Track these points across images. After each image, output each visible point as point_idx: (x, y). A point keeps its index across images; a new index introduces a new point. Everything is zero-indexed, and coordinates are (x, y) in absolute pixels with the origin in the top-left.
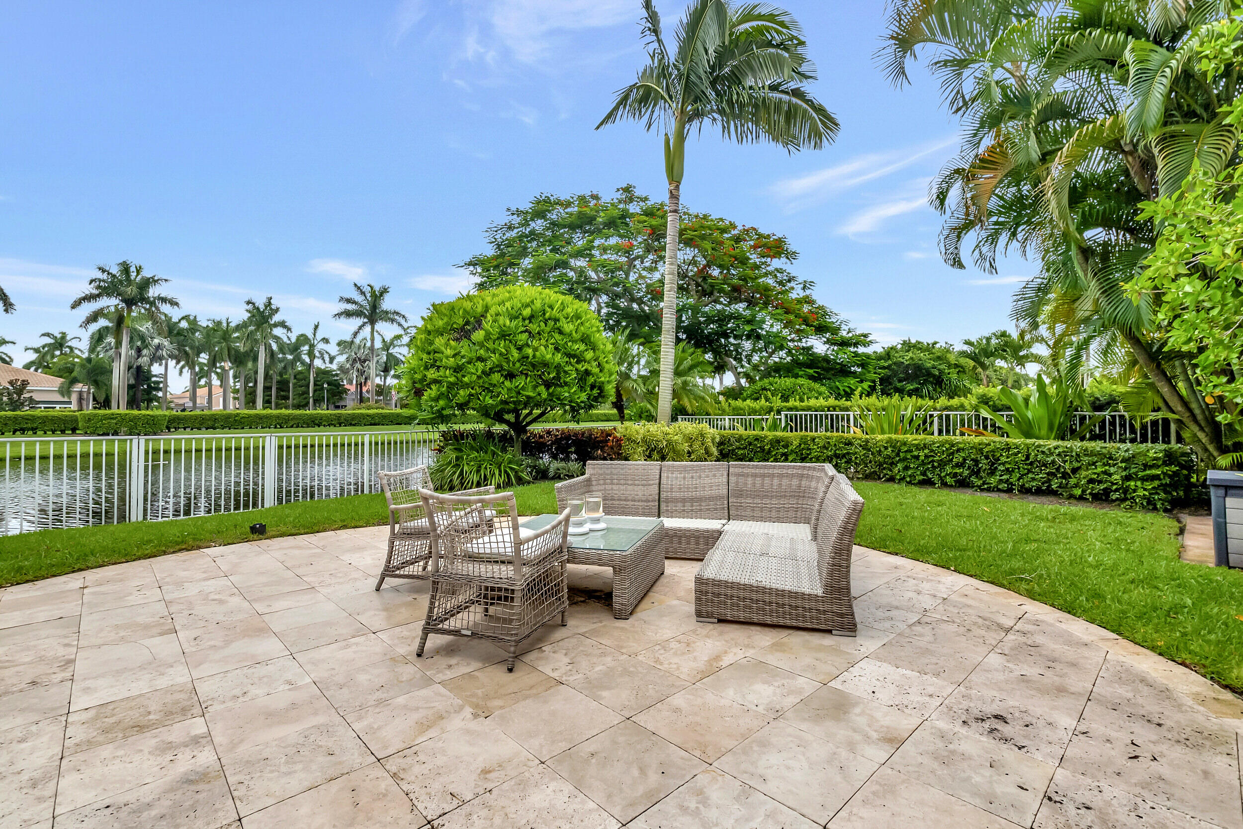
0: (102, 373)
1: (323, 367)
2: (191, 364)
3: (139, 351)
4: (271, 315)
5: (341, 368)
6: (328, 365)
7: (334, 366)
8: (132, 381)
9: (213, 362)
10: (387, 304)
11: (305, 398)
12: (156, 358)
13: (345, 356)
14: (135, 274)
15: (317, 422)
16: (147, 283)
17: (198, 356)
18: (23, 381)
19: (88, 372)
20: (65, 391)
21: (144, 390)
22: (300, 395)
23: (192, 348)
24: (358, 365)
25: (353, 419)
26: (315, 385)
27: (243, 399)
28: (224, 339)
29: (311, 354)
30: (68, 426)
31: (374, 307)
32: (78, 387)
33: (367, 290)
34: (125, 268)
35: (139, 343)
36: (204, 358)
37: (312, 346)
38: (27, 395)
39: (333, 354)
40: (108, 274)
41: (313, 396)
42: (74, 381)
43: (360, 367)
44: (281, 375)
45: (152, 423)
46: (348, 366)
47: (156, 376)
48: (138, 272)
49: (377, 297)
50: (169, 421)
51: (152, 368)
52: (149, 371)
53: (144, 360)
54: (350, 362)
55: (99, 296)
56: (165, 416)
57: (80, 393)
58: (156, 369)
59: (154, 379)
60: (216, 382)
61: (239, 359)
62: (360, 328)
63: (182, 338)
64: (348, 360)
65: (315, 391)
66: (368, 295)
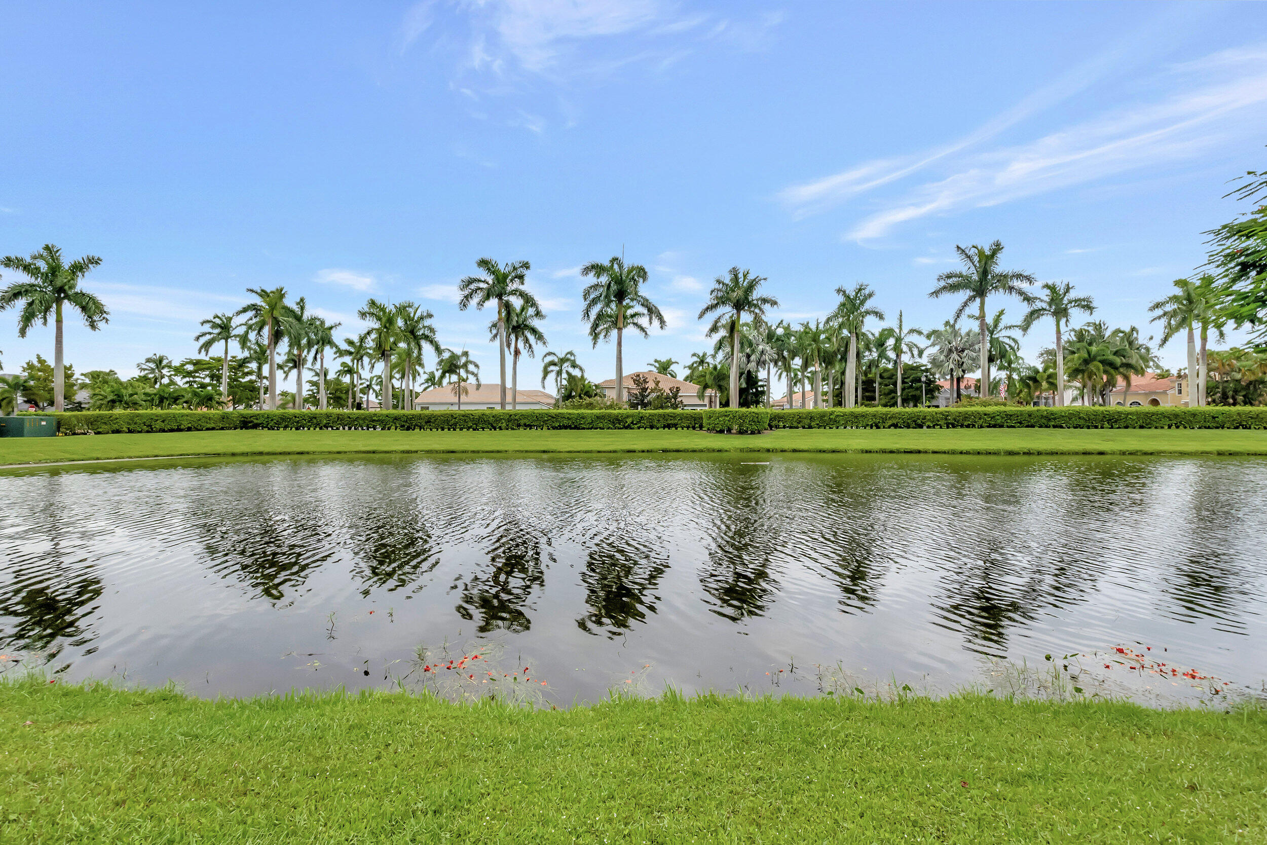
0: (723, 379)
1: (910, 363)
2: (788, 368)
3: (748, 356)
4: (862, 303)
5: (934, 361)
6: (918, 360)
7: (924, 361)
8: (744, 385)
9: (806, 365)
10: (1002, 265)
11: (893, 398)
12: (761, 363)
13: (937, 348)
14: (742, 279)
15: (919, 422)
16: (751, 287)
17: (793, 359)
18: (677, 388)
19: (714, 378)
20: (701, 396)
21: (753, 393)
22: (886, 395)
23: (789, 351)
24: (954, 356)
25: (965, 418)
26: (903, 382)
27: (831, 400)
28: (814, 340)
29: (897, 349)
30: (695, 423)
31: (985, 273)
32: (709, 392)
33: (973, 252)
34: (735, 273)
35: (748, 350)
36: (797, 362)
37: (899, 340)
38: (679, 399)
39: (922, 346)
40: (723, 284)
41: (902, 395)
42: (706, 387)
43: (957, 358)
44: (866, 374)
45: (756, 420)
46: (942, 357)
47: (761, 380)
48: (745, 276)
49: (987, 259)
50: (771, 420)
51: (759, 374)
52: (756, 377)
53: (752, 366)
54: (945, 353)
55: (717, 305)
56: (767, 413)
57: (710, 397)
58: (762, 374)
59: (760, 383)
60: (808, 387)
61: (828, 359)
62: (965, 304)
63: (780, 342)
64: (941, 351)
65: (903, 389)
66: (976, 259)
